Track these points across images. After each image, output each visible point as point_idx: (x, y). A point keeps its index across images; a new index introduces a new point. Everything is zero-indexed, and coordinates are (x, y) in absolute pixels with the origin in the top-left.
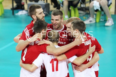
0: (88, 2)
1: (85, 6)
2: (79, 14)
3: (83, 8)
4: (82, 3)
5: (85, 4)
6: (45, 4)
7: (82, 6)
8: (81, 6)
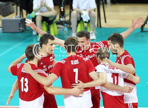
0: (68, 14)
1: (65, 19)
2: (58, 28)
3: (63, 21)
4: (61, 16)
5: (65, 17)
6: (20, 19)
7: (62, 19)
8: (60, 20)
